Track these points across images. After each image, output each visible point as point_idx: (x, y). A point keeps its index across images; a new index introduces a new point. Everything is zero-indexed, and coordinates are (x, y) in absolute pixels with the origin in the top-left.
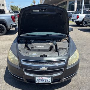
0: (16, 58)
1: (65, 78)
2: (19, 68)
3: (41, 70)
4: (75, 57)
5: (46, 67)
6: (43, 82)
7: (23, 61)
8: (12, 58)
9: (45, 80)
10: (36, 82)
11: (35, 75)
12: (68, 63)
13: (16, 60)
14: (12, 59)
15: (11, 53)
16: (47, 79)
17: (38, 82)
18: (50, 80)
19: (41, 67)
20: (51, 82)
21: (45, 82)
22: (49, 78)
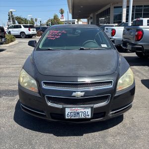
2: (38, 95)
6: (78, 118)
9: (80, 114)
10: (67, 117)
15: (24, 73)
16: (83, 111)
17: (69, 118)
18: (90, 113)
19: (75, 92)
20: (90, 117)
21: (80, 117)
22: (86, 110)
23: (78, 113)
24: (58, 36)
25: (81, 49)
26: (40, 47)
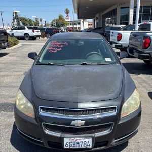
0: (30, 105)
1: (116, 139)
3: (74, 125)
4: (133, 102)
5: (82, 120)
6: (77, 148)
7: (42, 109)
8: (22, 105)
9: (80, 144)
10: (65, 147)
11: (63, 135)
12: (122, 113)
13: (29, 108)
14: (22, 107)
15: (20, 95)
16: (83, 141)
17: (68, 148)
18: (90, 143)
19: (74, 120)
20: (91, 147)
21: (80, 147)
22: (87, 140)
23: (78, 144)
24: (59, 48)
25: (83, 64)
26: (40, 61)
